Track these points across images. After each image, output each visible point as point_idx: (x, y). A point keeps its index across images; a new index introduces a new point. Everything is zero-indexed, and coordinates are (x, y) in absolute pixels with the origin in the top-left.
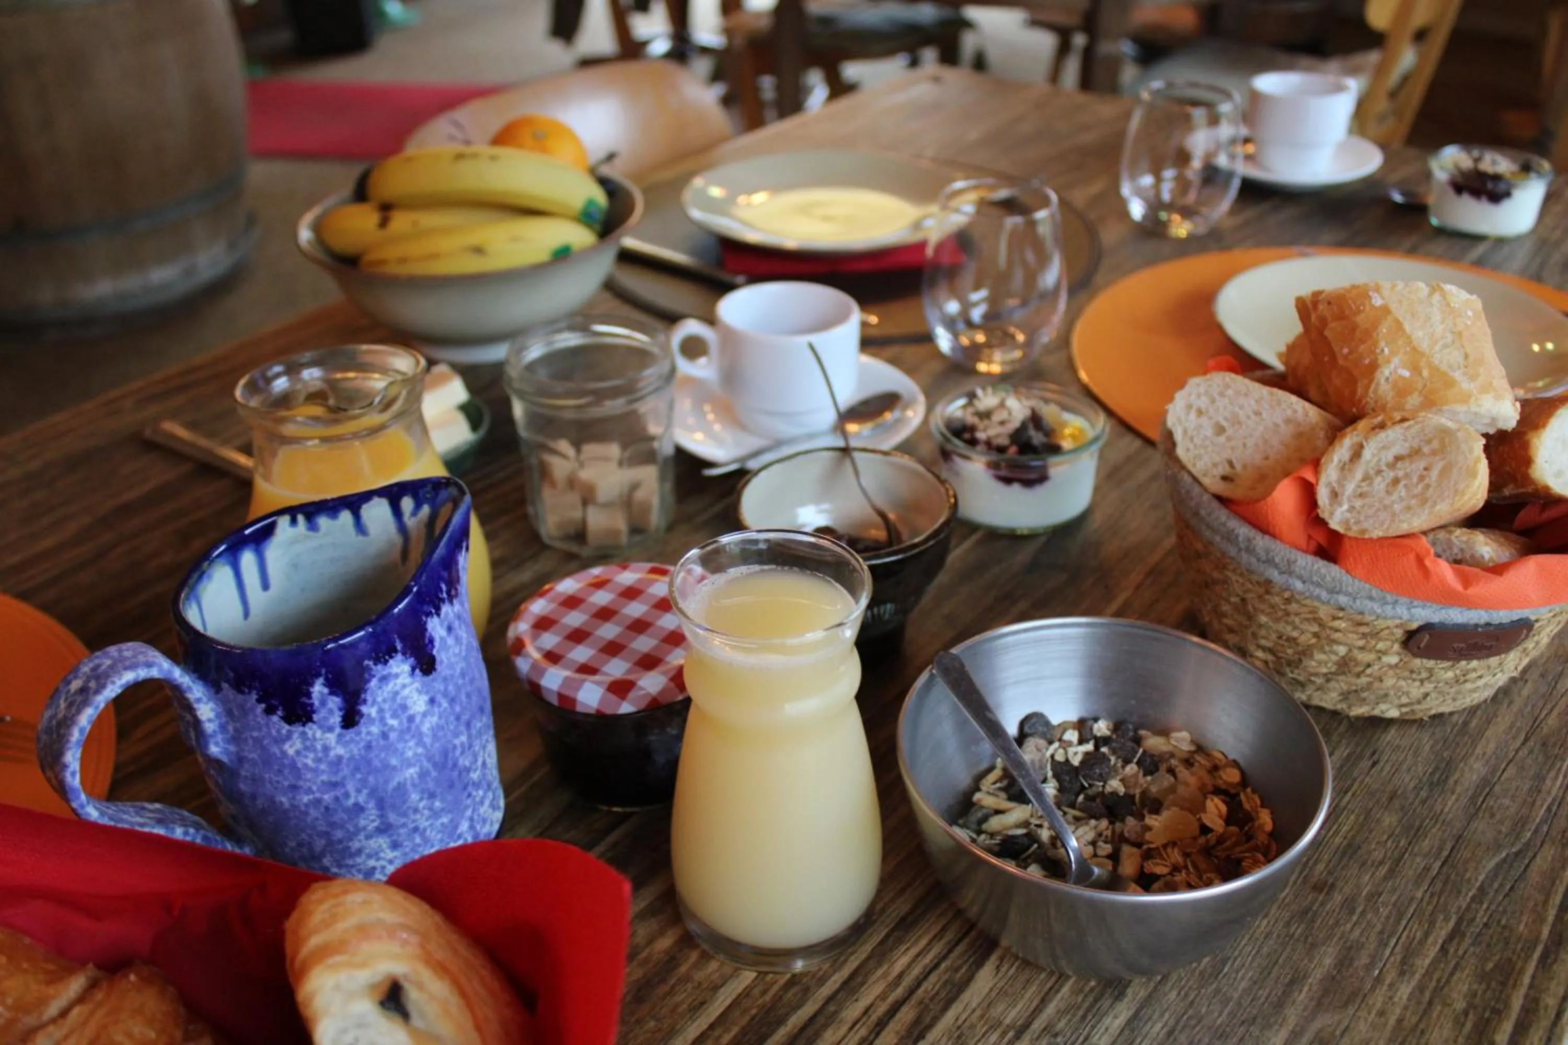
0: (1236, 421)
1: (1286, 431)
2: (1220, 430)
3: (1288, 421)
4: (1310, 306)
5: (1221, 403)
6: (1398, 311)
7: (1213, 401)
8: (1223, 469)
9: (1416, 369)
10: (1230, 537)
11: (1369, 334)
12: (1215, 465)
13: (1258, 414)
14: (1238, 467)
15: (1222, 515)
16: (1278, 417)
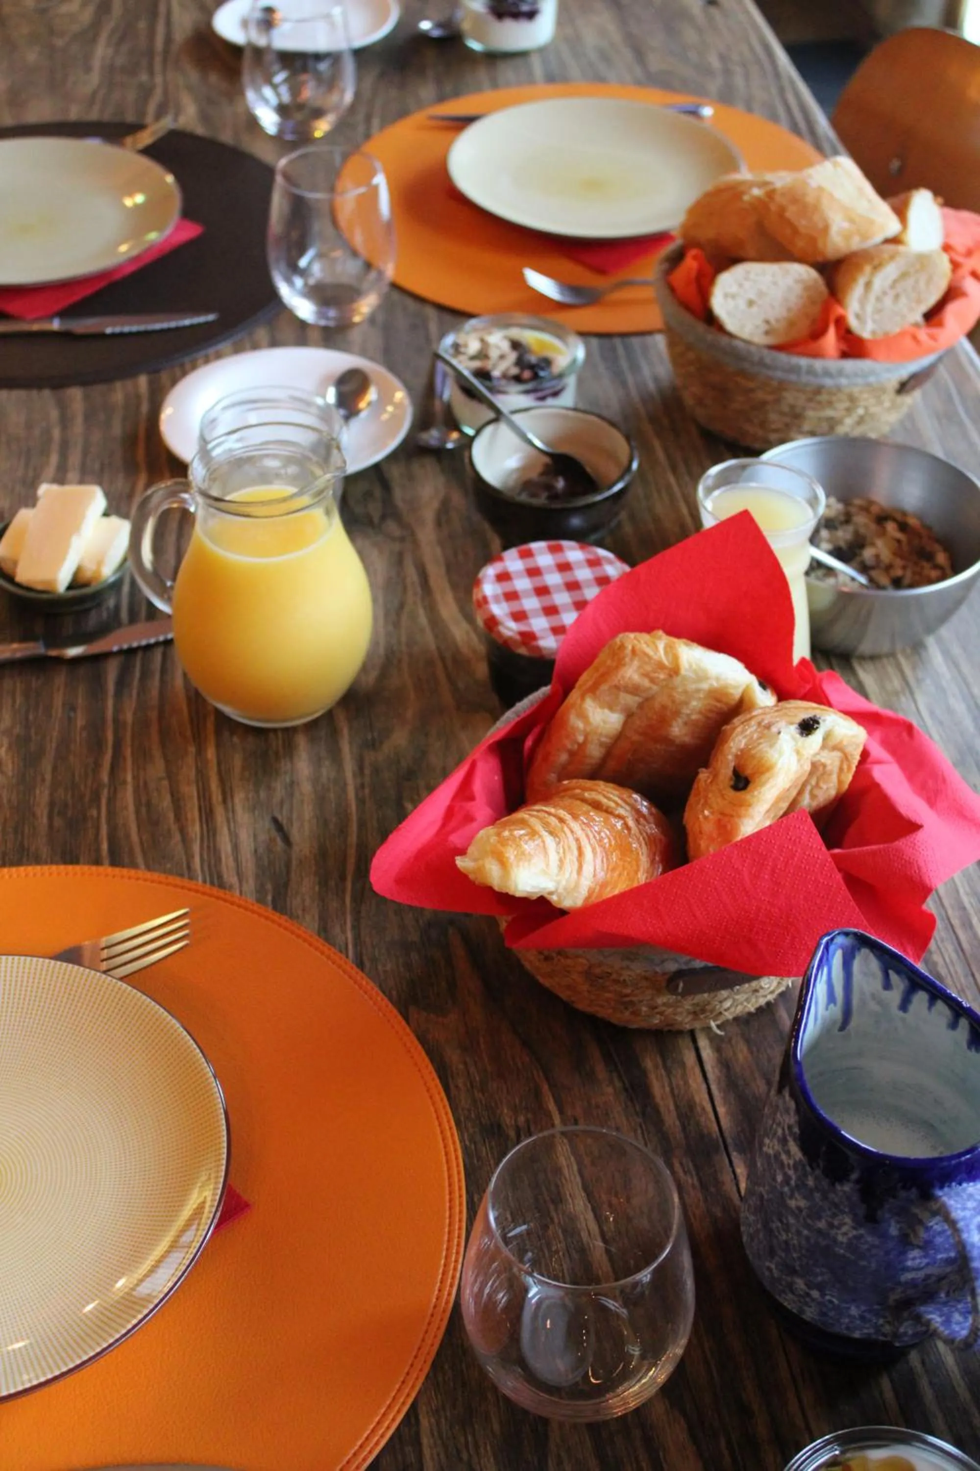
0: (761, 294)
1: (798, 289)
2: (751, 303)
3: (797, 281)
4: (767, 200)
5: (747, 285)
6: (827, 186)
7: (741, 285)
8: (764, 327)
9: (852, 221)
10: (796, 369)
11: (816, 208)
12: (757, 327)
13: (775, 283)
14: (773, 322)
15: (783, 358)
16: (790, 281)
